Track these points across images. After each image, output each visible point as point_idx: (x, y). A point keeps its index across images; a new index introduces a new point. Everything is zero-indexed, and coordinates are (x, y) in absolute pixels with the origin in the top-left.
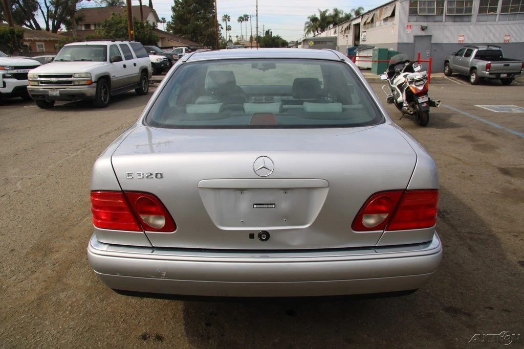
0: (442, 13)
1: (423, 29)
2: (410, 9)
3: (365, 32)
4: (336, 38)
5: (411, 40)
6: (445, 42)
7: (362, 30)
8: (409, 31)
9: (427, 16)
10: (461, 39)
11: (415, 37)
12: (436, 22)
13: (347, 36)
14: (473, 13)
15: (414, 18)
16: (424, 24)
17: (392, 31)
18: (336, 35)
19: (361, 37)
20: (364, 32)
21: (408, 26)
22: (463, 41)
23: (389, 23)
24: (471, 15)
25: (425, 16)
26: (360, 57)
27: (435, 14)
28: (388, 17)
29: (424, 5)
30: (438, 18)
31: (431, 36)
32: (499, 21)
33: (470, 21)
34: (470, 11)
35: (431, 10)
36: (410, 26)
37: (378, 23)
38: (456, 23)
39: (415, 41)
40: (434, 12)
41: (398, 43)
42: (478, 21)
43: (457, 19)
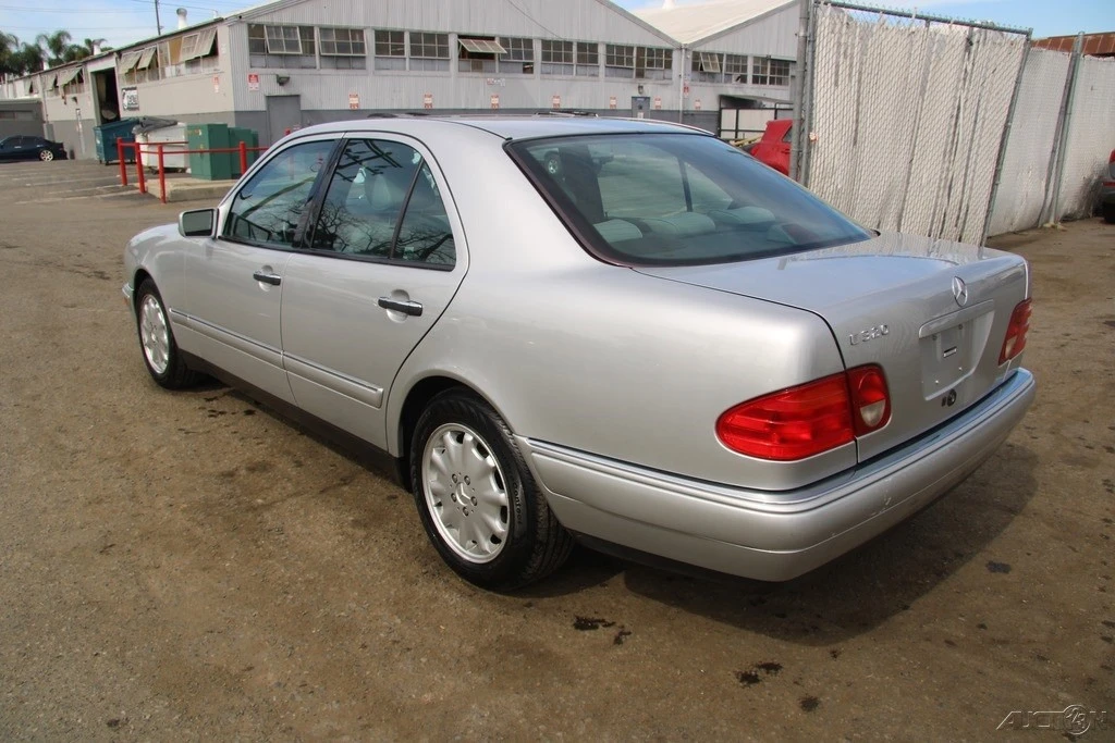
0: (312, 51)
1: (282, 81)
2: (251, 42)
3: (135, 89)
4: (38, 104)
5: (262, 106)
6: (325, 107)
7: (121, 85)
8: (254, 86)
9: (286, 55)
10: (354, 101)
11: (269, 98)
12: (303, 68)
13: (75, 99)
14: (366, 54)
15: (261, 60)
16: (283, 72)
17: (217, 87)
18: (35, 96)
19: (123, 102)
20: (127, 89)
21: (250, 76)
22: (357, 105)
23: (204, 70)
24: (364, 57)
25: (280, 55)
26: (150, 144)
27: (301, 52)
28: (199, 58)
29: (278, 34)
30: (306, 61)
31: (298, 96)
32: (410, 69)
33: (363, 68)
34: (362, 50)
35: (292, 45)
36: (256, 76)
37: (170, 70)
38: (341, 72)
39: (268, 106)
40: (297, 48)
41: (236, 112)
42: (378, 68)
43: (341, 64)
